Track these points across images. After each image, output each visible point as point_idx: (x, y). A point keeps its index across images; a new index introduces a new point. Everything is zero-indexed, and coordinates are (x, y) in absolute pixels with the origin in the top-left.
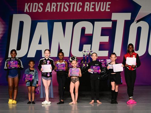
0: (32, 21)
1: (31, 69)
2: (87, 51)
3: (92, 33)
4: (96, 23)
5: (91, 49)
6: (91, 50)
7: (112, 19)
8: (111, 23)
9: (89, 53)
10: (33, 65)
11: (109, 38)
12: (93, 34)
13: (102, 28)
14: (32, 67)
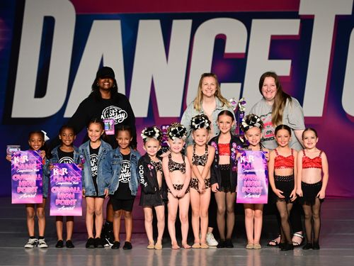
0: (78, 17)
1: (66, 149)
2: (231, 100)
3: (244, 51)
4: (255, 23)
5: (241, 97)
6: (242, 100)
7: (301, 12)
8: (297, 22)
9: (235, 105)
10: (71, 138)
11: (292, 65)
12: (246, 54)
13: (272, 37)
14: (68, 143)
